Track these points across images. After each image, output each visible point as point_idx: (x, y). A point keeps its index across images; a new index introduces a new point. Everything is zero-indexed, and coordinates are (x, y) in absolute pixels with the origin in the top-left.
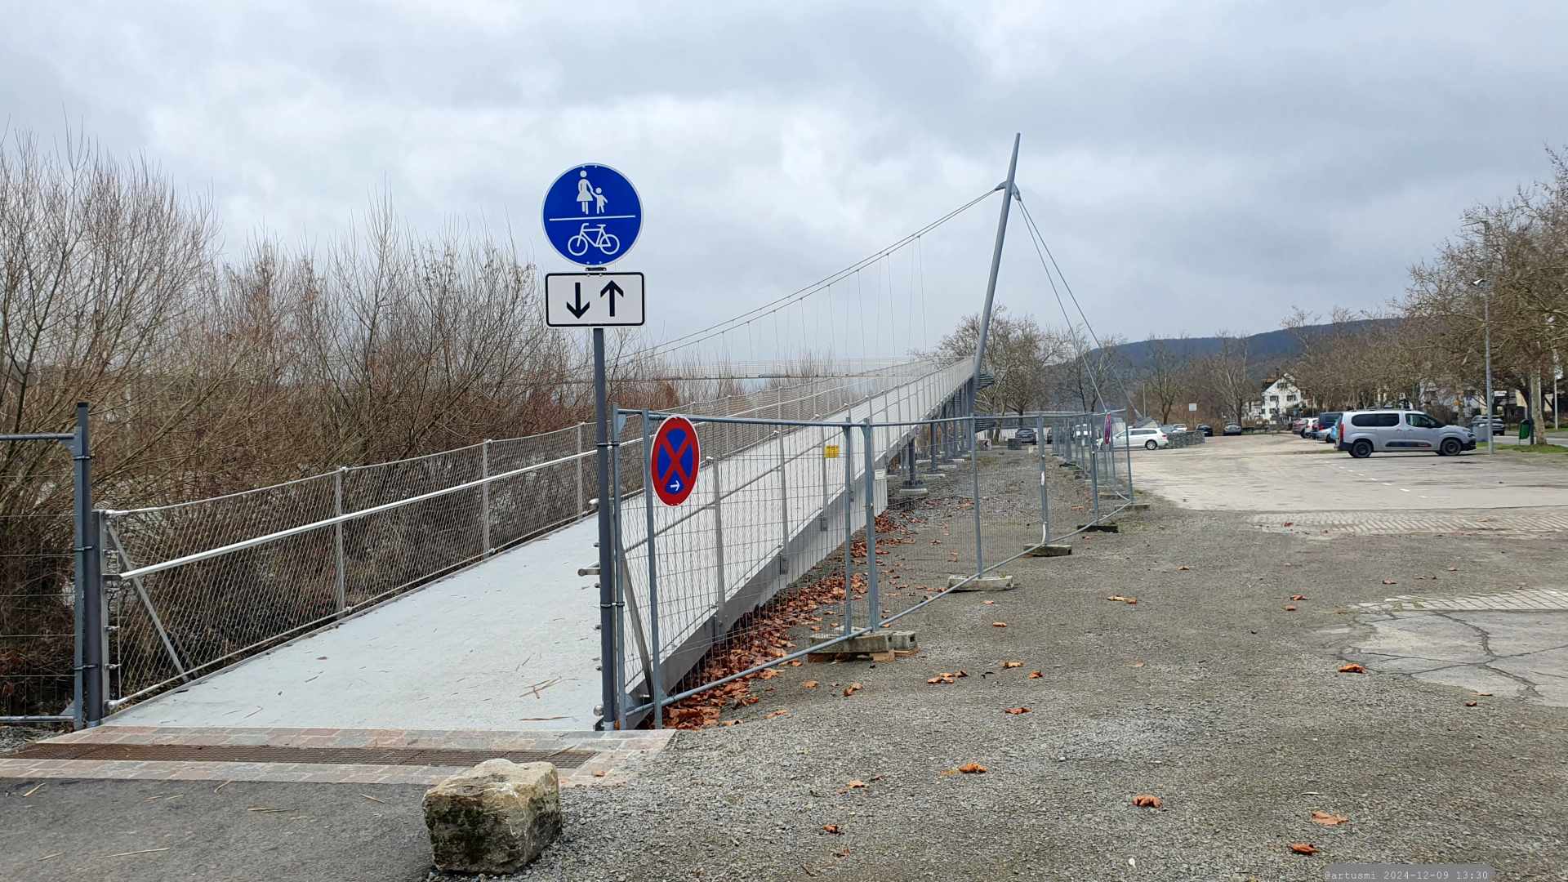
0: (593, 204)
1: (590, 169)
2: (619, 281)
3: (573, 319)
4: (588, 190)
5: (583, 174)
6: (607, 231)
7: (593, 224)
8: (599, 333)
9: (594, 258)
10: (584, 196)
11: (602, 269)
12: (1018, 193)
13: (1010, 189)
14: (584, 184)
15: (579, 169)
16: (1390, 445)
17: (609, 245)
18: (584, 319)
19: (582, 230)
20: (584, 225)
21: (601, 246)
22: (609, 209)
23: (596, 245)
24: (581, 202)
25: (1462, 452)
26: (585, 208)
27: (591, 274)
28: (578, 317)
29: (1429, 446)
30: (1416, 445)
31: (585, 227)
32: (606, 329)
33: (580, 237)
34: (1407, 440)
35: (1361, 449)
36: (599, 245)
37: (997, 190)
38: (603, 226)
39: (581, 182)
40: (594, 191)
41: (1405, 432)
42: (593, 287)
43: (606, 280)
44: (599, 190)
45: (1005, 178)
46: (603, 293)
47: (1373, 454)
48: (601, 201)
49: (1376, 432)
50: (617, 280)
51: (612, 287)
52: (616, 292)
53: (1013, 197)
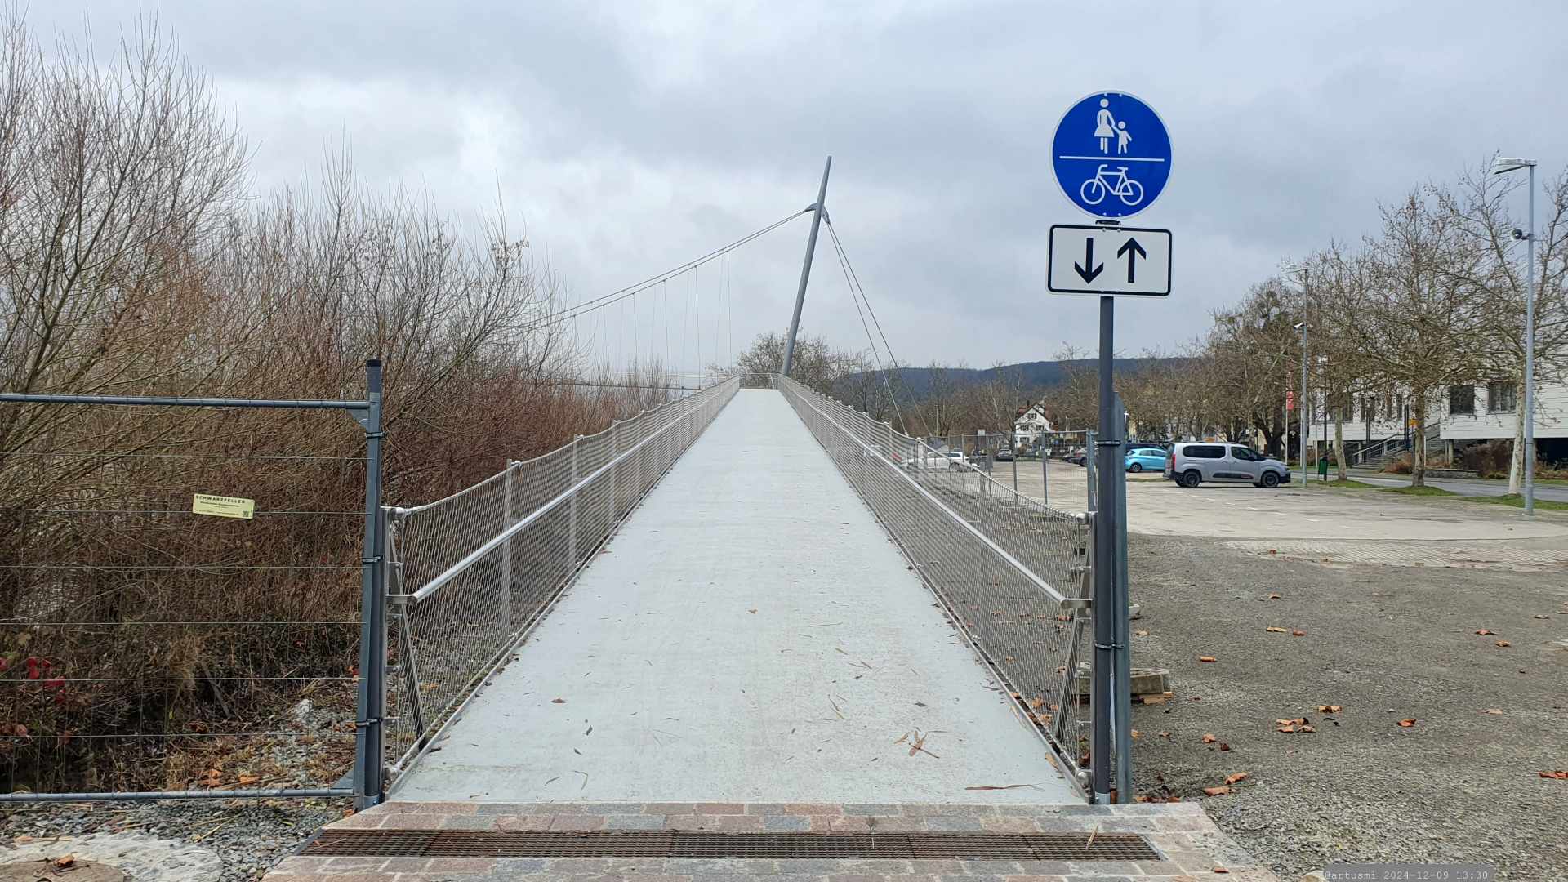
0: (1114, 141)
1: (1112, 97)
2: (1141, 239)
3: (1081, 284)
4: (1109, 123)
5: (1104, 103)
6: (1129, 175)
7: (1113, 166)
8: (1107, 303)
9: (1111, 208)
10: (1103, 131)
11: (1117, 223)
12: (827, 216)
13: (819, 211)
14: (1104, 115)
15: (1101, 96)
16: (1216, 475)
17: (1131, 193)
18: (1095, 284)
19: (1099, 173)
20: (1102, 166)
21: (1121, 194)
22: (1133, 148)
23: (1115, 193)
24: (1099, 138)
25: (1279, 485)
26: (1104, 146)
27: (1108, 228)
28: (1088, 280)
29: (1252, 478)
30: (1240, 476)
31: (1103, 170)
32: (1116, 298)
33: (1096, 181)
34: (1233, 472)
35: (1188, 479)
36: (1118, 192)
37: (807, 211)
38: (1124, 169)
39: (1101, 113)
40: (1117, 126)
41: (1230, 464)
42: (1108, 244)
43: (1125, 237)
44: (1122, 125)
45: (814, 200)
46: (1120, 253)
47: (1201, 484)
48: (1124, 138)
49: (1204, 463)
50: (1139, 238)
51: (1132, 246)
52: (1136, 252)
53: (822, 219)
